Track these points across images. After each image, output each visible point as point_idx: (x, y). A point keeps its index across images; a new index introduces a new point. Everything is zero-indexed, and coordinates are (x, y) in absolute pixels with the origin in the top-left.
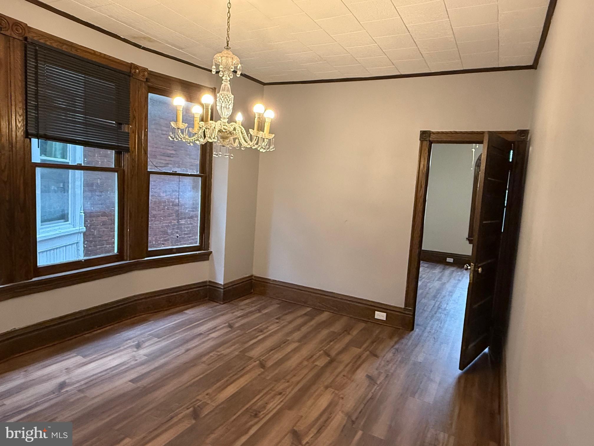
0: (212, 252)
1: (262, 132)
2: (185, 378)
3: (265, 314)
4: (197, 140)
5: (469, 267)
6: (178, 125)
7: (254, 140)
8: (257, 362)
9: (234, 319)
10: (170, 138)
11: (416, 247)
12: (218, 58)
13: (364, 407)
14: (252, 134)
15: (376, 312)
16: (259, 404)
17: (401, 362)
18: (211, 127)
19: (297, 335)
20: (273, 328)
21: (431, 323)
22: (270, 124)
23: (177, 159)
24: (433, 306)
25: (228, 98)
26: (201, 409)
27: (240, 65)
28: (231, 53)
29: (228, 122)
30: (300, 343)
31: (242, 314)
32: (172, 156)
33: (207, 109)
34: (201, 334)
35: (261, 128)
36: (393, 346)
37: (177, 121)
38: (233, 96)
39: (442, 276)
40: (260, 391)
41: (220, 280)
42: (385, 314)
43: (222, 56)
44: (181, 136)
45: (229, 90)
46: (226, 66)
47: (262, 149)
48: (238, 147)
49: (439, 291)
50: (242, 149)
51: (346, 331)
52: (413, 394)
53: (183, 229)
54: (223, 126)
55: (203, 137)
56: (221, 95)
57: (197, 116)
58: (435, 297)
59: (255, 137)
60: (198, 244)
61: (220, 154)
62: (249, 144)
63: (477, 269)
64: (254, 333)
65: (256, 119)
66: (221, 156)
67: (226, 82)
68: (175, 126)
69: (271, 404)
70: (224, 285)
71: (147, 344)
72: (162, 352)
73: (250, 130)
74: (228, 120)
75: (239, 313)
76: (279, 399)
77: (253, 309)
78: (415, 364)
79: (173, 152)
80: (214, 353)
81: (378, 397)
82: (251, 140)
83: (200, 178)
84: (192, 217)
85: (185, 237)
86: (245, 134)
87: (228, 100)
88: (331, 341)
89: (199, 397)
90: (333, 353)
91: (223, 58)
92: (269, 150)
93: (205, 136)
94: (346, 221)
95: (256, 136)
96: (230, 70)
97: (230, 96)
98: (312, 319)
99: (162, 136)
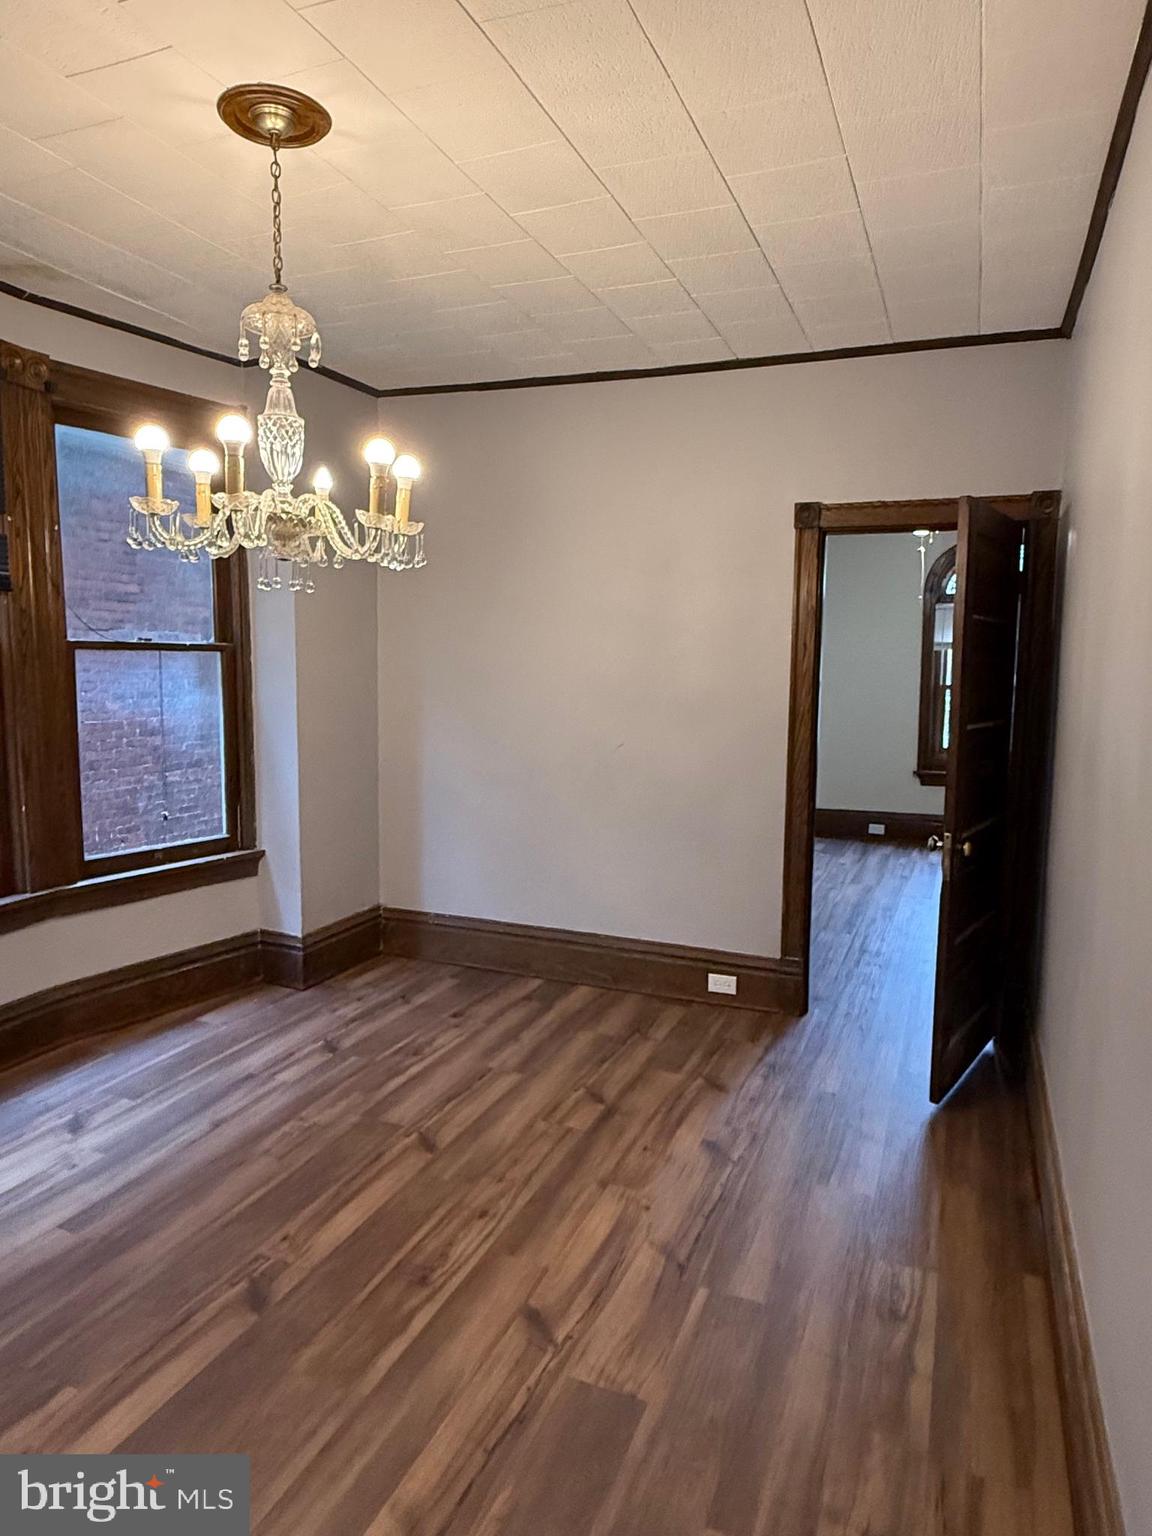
0: (264, 851)
1: (390, 517)
2: (217, 1200)
3: (422, 1006)
4: (211, 544)
5: (940, 844)
6: (150, 504)
7: (371, 539)
8: (414, 1136)
9: (338, 1028)
10: (130, 541)
11: (800, 801)
12: (254, 315)
13: (706, 1224)
14: (363, 523)
15: (710, 975)
16: (430, 1248)
17: (787, 1096)
18: (247, 507)
19: (511, 1055)
20: (447, 1040)
21: (849, 989)
22: (408, 493)
23: (147, 608)
24: (850, 948)
25: (288, 428)
26: (272, 1280)
27: (316, 336)
28: (288, 301)
29: (295, 494)
30: (520, 1075)
31: (359, 1011)
32: (131, 598)
33: (234, 457)
34: (250, 1077)
35: (386, 506)
36: (761, 1060)
37: (147, 496)
38: (302, 422)
39: (861, 871)
40: (428, 1214)
41: (293, 925)
42: (735, 978)
43: (264, 309)
44: (162, 536)
45: (290, 405)
46: (278, 337)
47: (395, 562)
48: (325, 562)
49: (858, 908)
50: (336, 566)
51: (638, 1030)
52: (825, 1176)
53: (176, 796)
54: (280, 506)
55: (228, 536)
56: (270, 419)
57: (203, 481)
58: (850, 924)
59: (373, 532)
60: (224, 834)
61: (276, 583)
62: (357, 551)
63: (959, 847)
64: (397, 1058)
65: (372, 481)
66: (279, 586)
67: (281, 382)
68: (143, 509)
69: (462, 1245)
70: (304, 938)
71: (100, 1118)
72: (145, 1138)
73: (359, 513)
74: (292, 486)
75: (350, 1011)
76: (482, 1230)
77: (387, 996)
78: (820, 1098)
79: (133, 588)
80: (291, 1123)
81: (737, 1196)
82: (362, 543)
83: (218, 654)
84: (198, 764)
85: (183, 817)
86: (344, 523)
87: (290, 433)
88: (603, 1061)
89: (263, 1249)
90: (611, 1092)
91: (269, 316)
92: (411, 566)
93: (232, 533)
94: (621, 745)
95: (377, 529)
96: (289, 350)
97: (295, 422)
98: (548, 1008)
99: (102, 545)
